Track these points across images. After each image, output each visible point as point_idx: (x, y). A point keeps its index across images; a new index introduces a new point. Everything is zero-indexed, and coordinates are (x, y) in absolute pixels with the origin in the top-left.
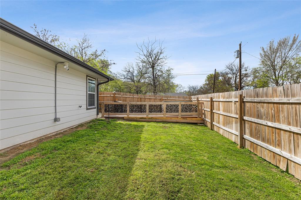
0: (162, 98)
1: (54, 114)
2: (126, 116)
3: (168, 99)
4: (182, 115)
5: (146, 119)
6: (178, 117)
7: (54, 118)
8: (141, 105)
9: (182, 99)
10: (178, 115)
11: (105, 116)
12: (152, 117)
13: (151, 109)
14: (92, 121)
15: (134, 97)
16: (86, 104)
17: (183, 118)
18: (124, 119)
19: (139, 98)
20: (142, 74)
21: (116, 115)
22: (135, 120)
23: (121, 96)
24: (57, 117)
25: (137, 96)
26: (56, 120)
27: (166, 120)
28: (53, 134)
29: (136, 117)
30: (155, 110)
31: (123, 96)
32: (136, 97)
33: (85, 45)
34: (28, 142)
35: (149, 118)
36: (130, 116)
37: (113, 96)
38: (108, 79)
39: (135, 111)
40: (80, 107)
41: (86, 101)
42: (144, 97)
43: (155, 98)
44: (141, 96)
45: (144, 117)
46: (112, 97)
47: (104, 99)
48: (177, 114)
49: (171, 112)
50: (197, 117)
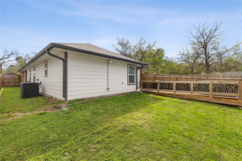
0: (200, 77)
1: (107, 86)
2: (157, 91)
3: (208, 78)
4: (213, 95)
5: (173, 95)
6: (209, 97)
7: (107, 88)
8: (169, 83)
9: (229, 79)
10: (209, 95)
11: (143, 90)
12: (178, 94)
13: (178, 88)
14: (132, 93)
15: (171, 77)
16: (127, 81)
17: (216, 99)
18: (155, 94)
19: (176, 78)
20: (198, 55)
21: (150, 90)
22: (164, 95)
23: (160, 76)
24: (109, 87)
25: (174, 76)
26: (108, 89)
27: (194, 98)
28: (107, 96)
29: (164, 93)
30: (182, 88)
31: (162, 77)
32: (172, 77)
33: (142, 42)
34: (96, 97)
35: (176, 95)
36: (160, 92)
37: (154, 76)
38: (143, 65)
39: (163, 88)
40: (123, 83)
41: (127, 80)
42: (180, 77)
43: (192, 77)
44: (177, 76)
45: (171, 93)
46: (154, 78)
47: (148, 79)
48: (207, 93)
49: (200, 91)
50: (237, 99)
